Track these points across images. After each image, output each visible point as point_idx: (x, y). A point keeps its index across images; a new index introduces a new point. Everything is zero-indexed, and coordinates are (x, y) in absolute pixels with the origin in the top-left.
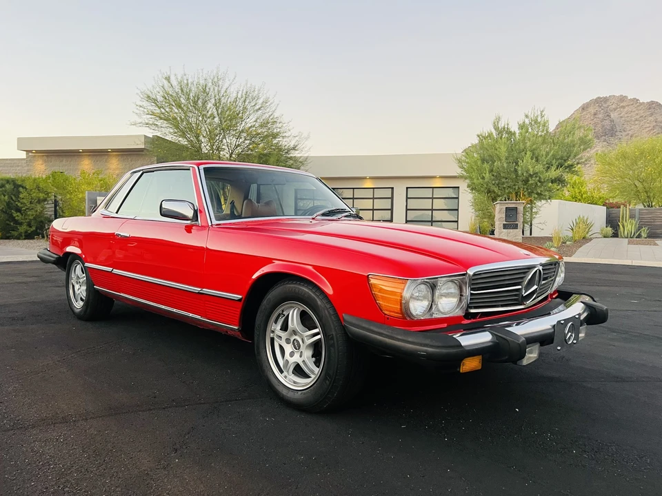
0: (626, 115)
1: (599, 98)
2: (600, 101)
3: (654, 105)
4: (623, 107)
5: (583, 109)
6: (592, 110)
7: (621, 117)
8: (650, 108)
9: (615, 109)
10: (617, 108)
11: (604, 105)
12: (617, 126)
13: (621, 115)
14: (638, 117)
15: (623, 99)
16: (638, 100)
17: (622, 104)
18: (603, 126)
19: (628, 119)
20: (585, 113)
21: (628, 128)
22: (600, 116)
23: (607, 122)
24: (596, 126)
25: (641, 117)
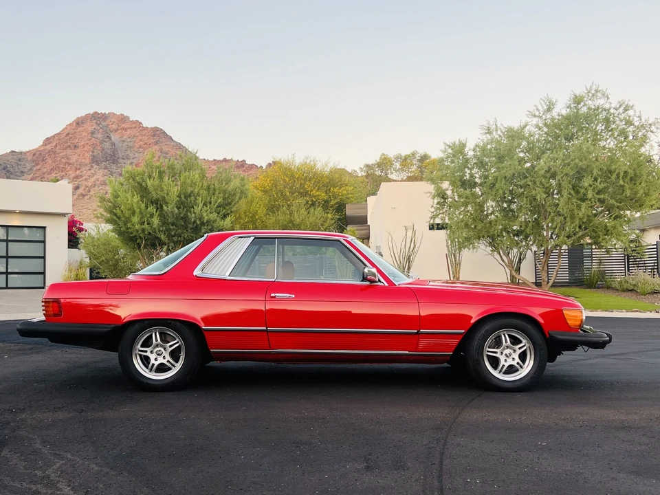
0: (129, 140)
1: (96, 113)
2: (97, 117)
3: (158, 132)
4: (125, 129)
5: (78, 124)
6: (90, 127)
7: (124, 141)
8: (154, 135)
9: (116, 130)
10: (118, 130)
11: (103, 123)
12: (119, 152)
13: (123, 139)
14: (141, 143)
15: (123, 119)
16: (141, 123)
17: (123, 125)
18: (103, 149)
19: (131, 145)
20: (80, 129)
21: (132, 155)
22: (99, 136)
23: (107, 145)
24: (94, 146)
25: (145, 144)
